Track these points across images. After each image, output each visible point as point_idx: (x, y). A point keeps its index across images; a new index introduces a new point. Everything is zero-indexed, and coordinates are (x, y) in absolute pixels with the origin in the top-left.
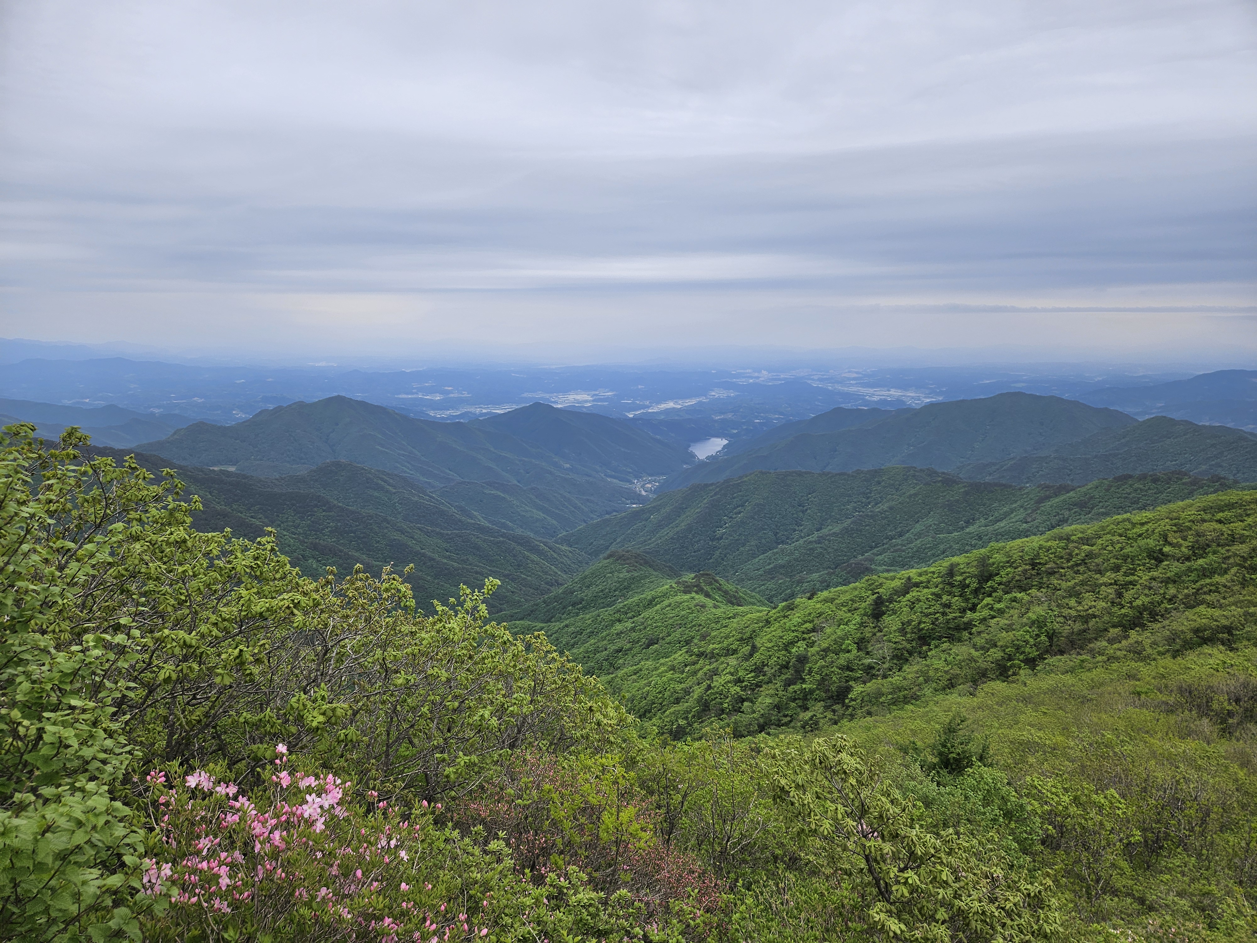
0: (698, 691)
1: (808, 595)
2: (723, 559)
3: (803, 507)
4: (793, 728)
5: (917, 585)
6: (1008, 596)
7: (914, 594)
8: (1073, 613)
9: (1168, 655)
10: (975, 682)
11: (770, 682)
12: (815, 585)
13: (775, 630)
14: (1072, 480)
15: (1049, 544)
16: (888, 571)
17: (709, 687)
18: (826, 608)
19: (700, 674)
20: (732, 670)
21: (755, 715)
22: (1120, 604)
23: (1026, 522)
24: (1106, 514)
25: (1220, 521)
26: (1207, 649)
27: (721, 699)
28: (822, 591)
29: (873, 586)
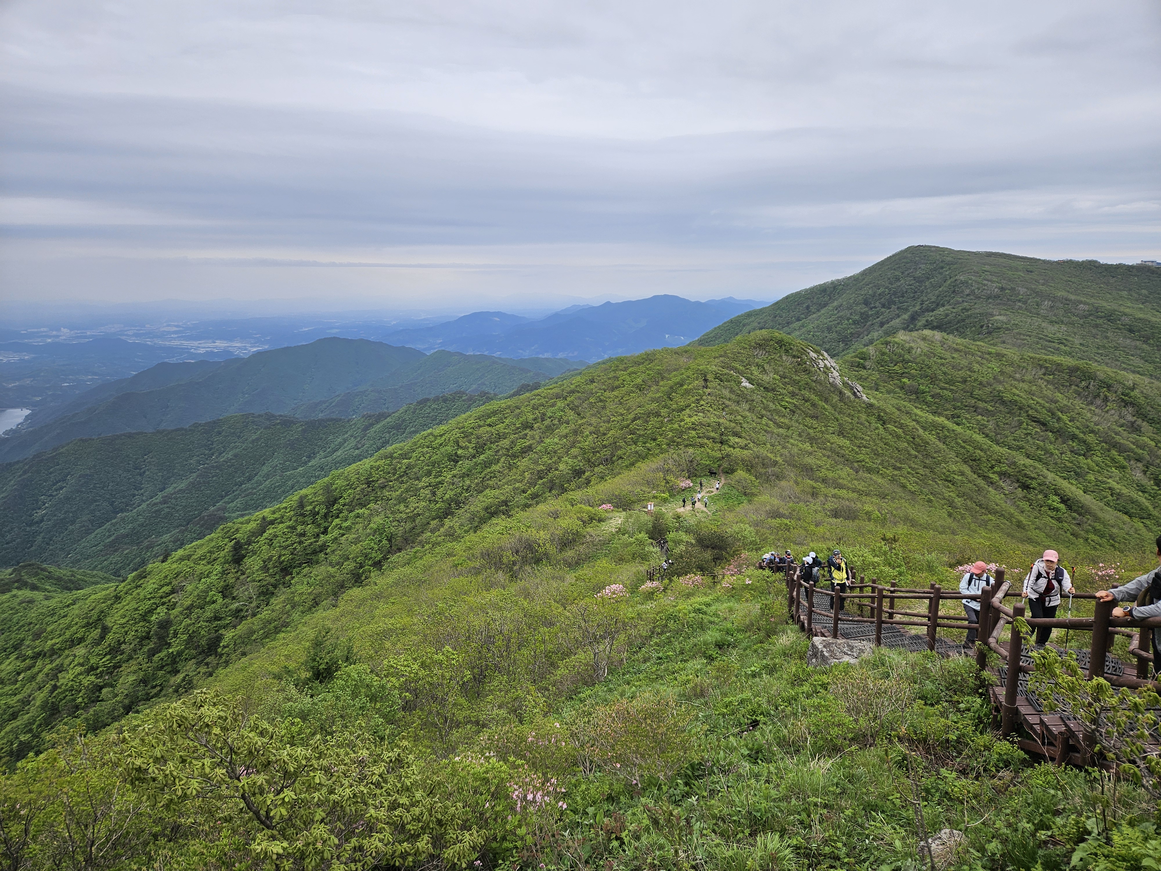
0: (40, 697)
1: (161, 558)
2: (48, 544)
3: (141, 469)
4: (165, 696)
5: (272, 523)
6: (352, 514)
7: (271, 531)
8: (404, 516)
9: (471, 531)
10: (335, 594)
11: (130, 658)
12: (167, 546)
13: (128, 604)
14: (388, 408)
15: (378, 463)
16: (242, 516)
17: (55, 687)
18: (184, 566)
19: (40, 677)
20: (81, 661)
21: (118, 699)
22: (435, 501)
23: (358, 449)
24: (416, 432)
25: (490, 425)
26: (494, 521)
27: (72, 695)
28: (176, 550)
29: (230, 534)
